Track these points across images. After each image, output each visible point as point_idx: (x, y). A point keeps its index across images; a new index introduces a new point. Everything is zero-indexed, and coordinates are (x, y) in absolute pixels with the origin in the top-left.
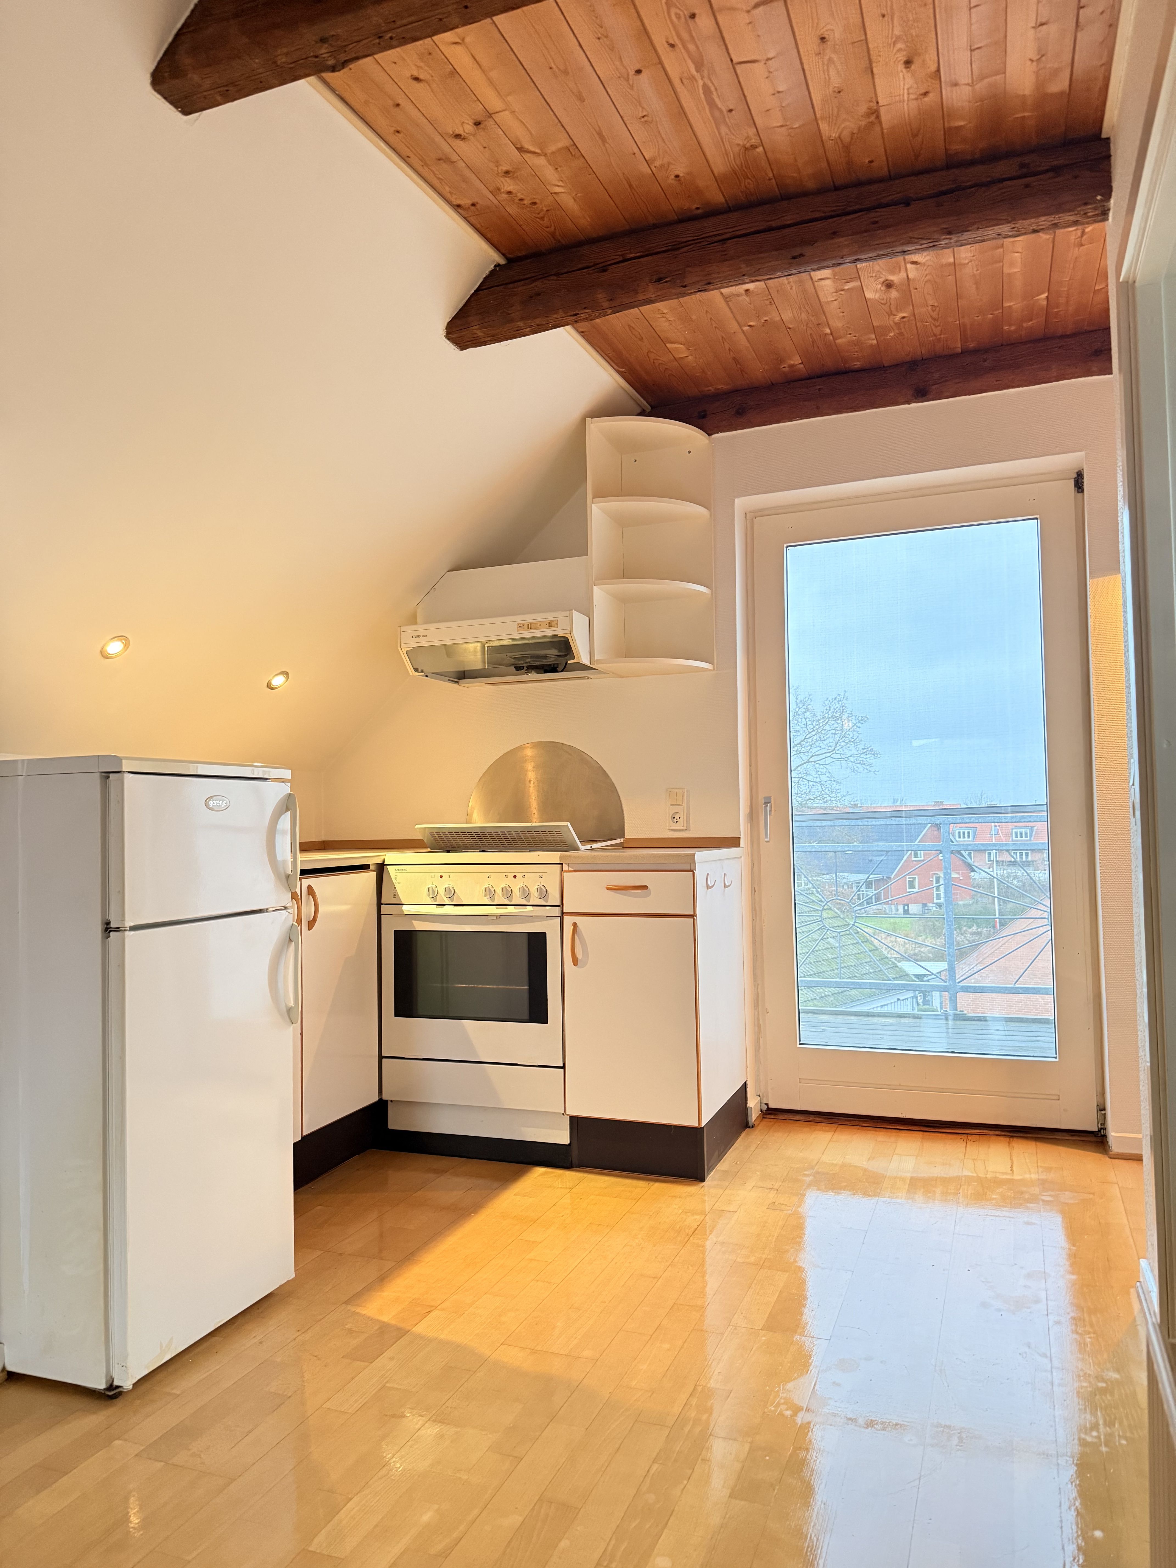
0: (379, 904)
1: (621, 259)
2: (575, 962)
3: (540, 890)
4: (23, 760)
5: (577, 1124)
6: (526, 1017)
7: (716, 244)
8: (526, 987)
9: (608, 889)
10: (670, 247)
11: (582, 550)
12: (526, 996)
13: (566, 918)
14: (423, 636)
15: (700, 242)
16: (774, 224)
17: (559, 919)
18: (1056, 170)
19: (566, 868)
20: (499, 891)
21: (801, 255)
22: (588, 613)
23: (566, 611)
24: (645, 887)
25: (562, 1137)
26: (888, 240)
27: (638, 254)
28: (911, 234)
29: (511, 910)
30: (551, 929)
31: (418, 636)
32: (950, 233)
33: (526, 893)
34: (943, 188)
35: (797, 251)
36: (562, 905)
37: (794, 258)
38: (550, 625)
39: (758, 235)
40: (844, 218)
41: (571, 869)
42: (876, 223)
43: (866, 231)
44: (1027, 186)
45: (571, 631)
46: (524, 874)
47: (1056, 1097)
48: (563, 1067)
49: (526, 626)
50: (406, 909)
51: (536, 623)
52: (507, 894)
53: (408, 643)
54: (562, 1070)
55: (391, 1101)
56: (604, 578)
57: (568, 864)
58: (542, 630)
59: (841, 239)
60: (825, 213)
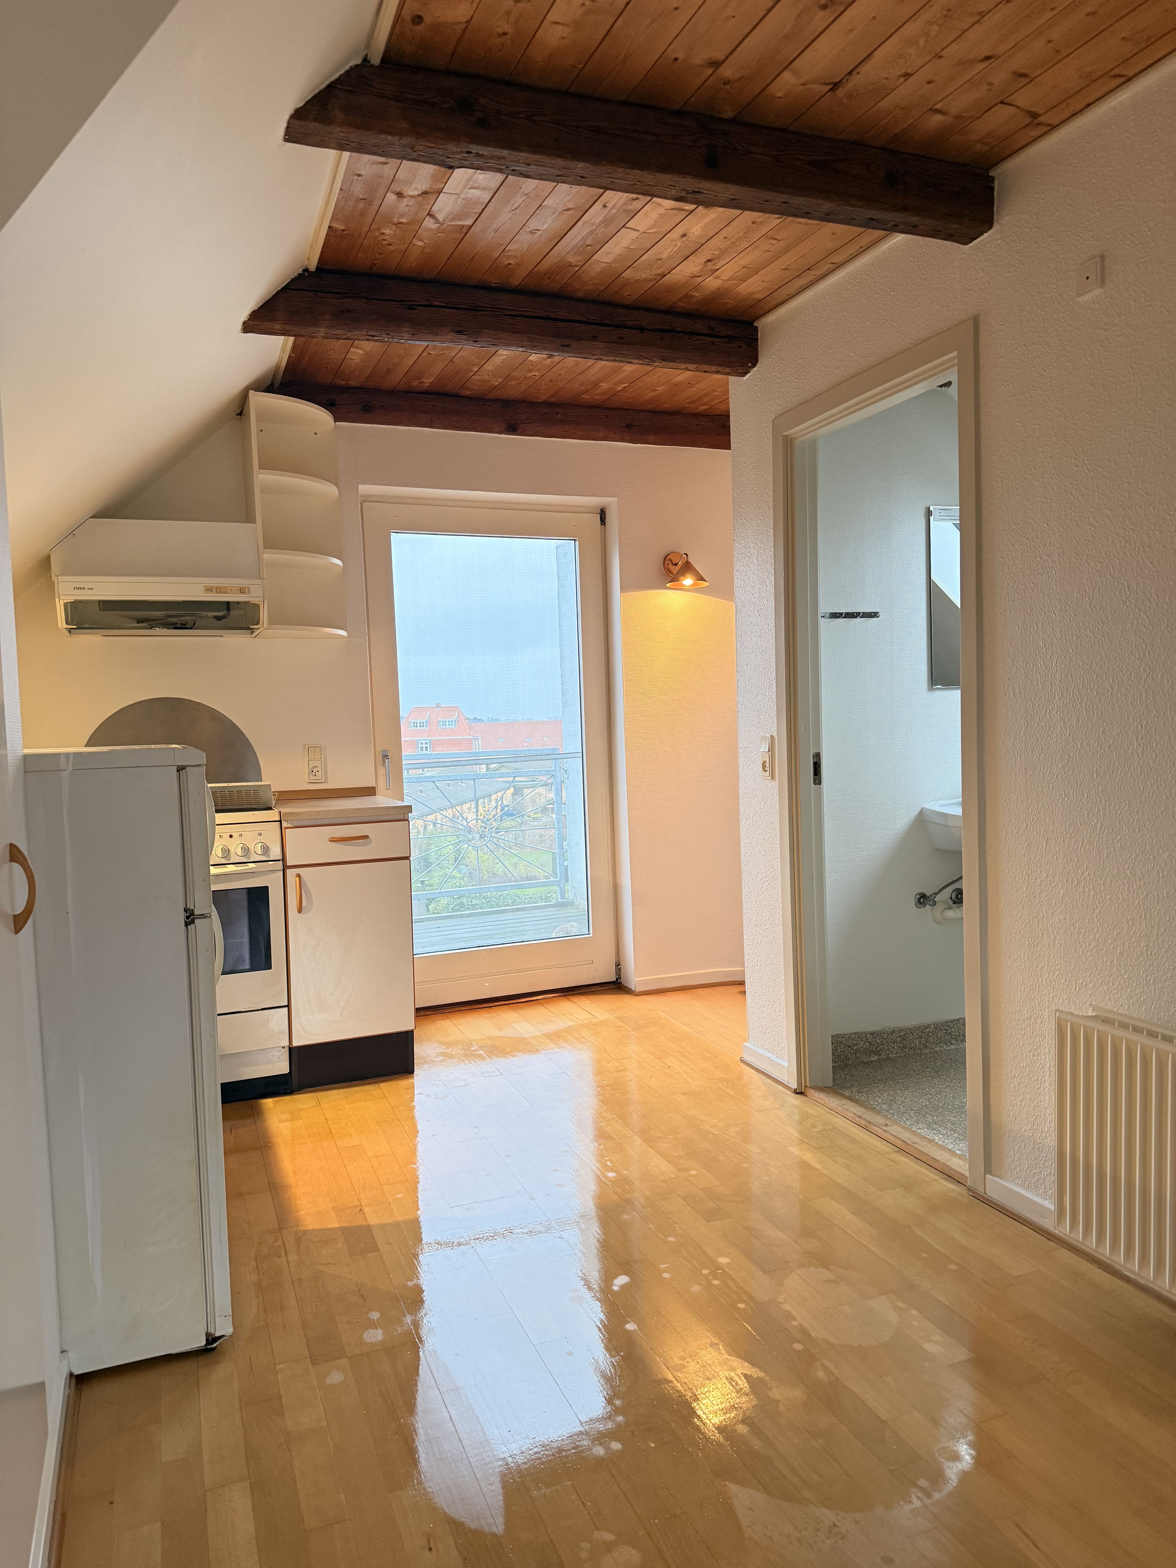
1: (427, 303)
2: (299, 910)
3: (260, 847)
5: (300, 1052)
7: (508, 317)
8: (246, 939)
9: (330, 840)
10: (469, 307)
11: (251, 517)
13: (288, 871)
14: (88, 589)
15: (495, 311)
16: (552, 315)
17: (282, 872)
18: (730, 338)
19: (285, 824)
21: (569, 346)
24: (367, 837)
25: (283, 1067)
26: (627, 353)
27: (442, 304)
28: (642, 354)
29: (231, 868)
30: (273, 883)
31: (81, 588)
32: (663, 360)
33: (246, 850)
34: (664, 328)
35: (567, 342)
36: (284, 860)
37: (563, 346)
38: (242, 591)
39: (541, 320)
40: (601, 328)
41: (290, 825)
42: (622, 338)
43: (616, 343)
44: (713, 343)
45: (263, 599)
46: (241, 833)
47: (591, 962)
48: (288, 1007)
49: (214, 590)
51: (226, 588)
53: (68, 594)
54: (287, 1009)
57: (287, 821)
58: (231, 595)
59: (597, 343)
60: (588, 319)
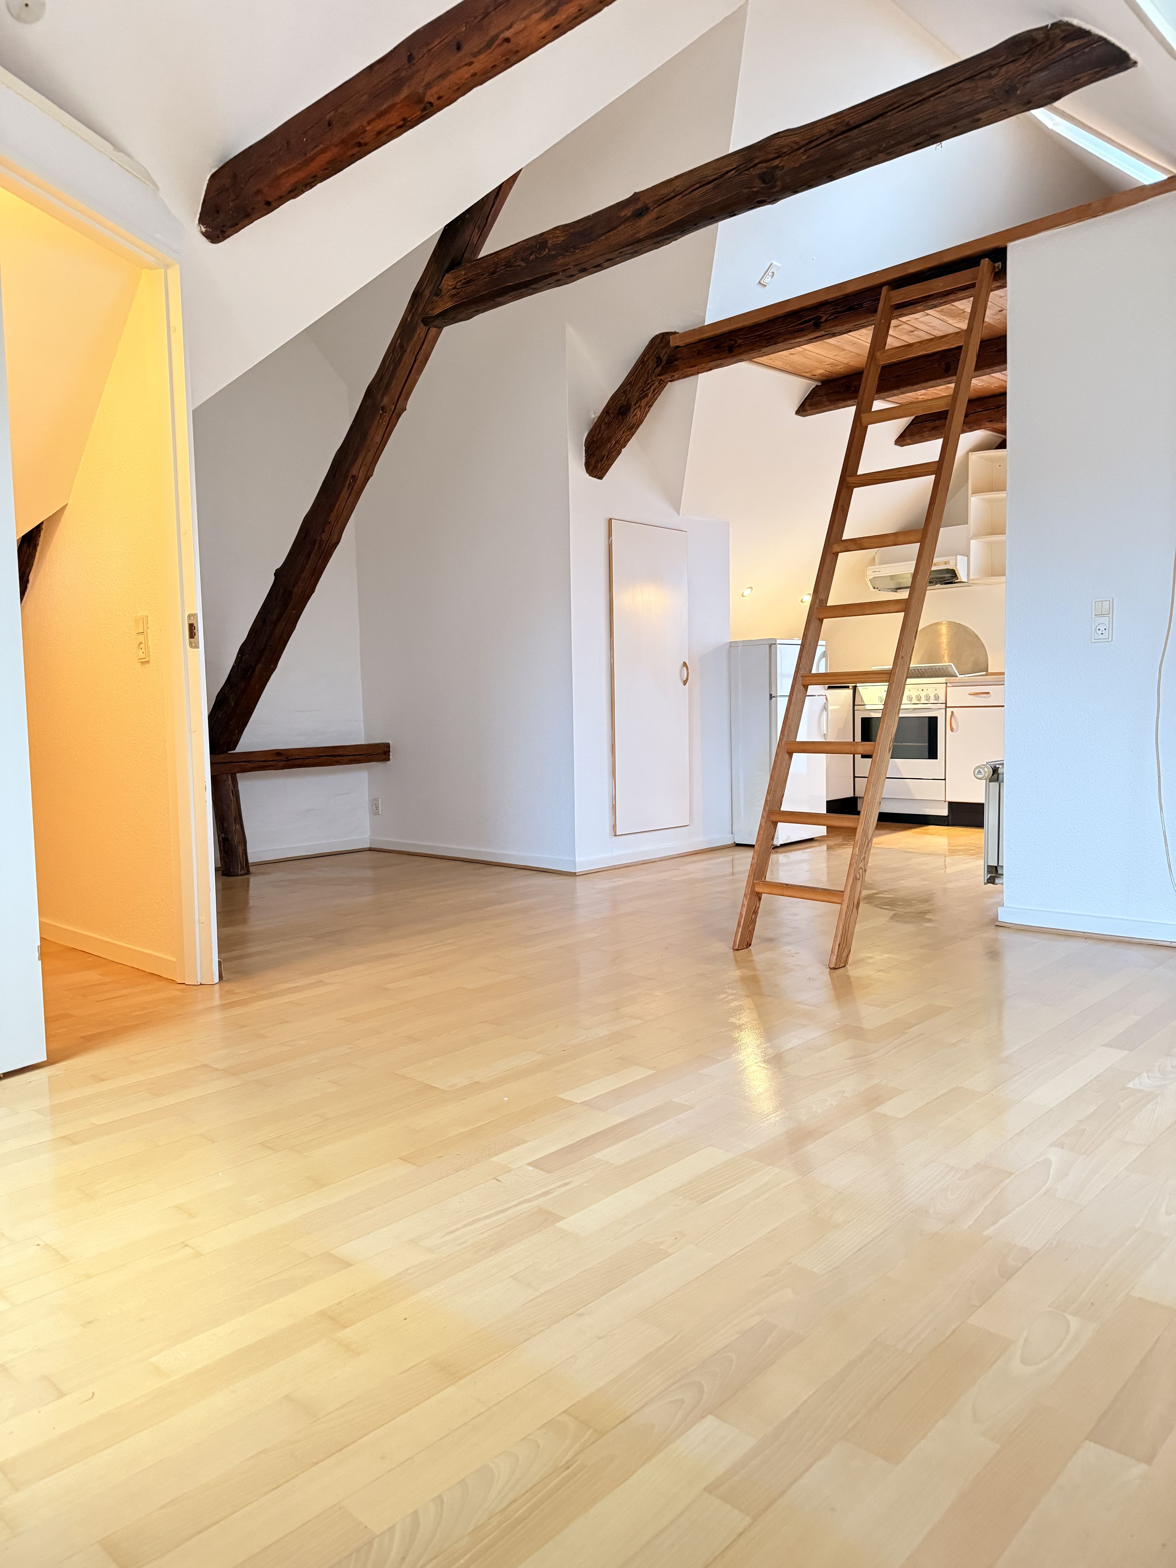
0: (854, 705)
2: (952, 730)
3: (935, 696)
4: (740, 641)
5: (952, 805)
6: (927, 757)
8: (927, 744)
9: (969, 694)
11: (965, 521)
12: (927, 746)
13: (947, 709)
14: (878, 571)
17: (944, 710)
19: (948, 685)
20: (914, 698)
22: (967, 555)
23: (954, 556)
24: (987, 693)
25: (944, 812)
29: (920, 706)
30: (940, 715)
31: (876, 571)
33: (928, 697)
36: (946, 703)
38: (946, 563)
41: (951, 685)
45: (956, 566)
46: (927, 689)
48: (945, 779)
50: (867, 707)
52: (918, 698)
53: (870, 575)
54: (944, 781)
55: (860, 797)
56: (976, 536)
57: (951, 683)
58: (941, 567)
